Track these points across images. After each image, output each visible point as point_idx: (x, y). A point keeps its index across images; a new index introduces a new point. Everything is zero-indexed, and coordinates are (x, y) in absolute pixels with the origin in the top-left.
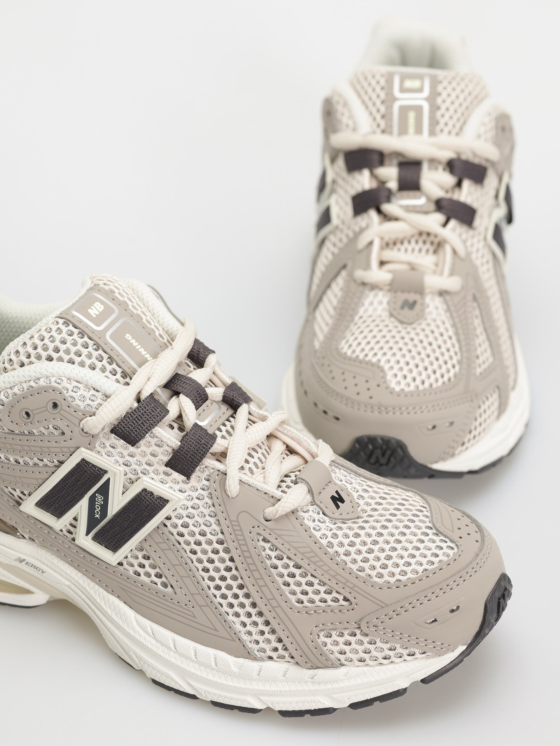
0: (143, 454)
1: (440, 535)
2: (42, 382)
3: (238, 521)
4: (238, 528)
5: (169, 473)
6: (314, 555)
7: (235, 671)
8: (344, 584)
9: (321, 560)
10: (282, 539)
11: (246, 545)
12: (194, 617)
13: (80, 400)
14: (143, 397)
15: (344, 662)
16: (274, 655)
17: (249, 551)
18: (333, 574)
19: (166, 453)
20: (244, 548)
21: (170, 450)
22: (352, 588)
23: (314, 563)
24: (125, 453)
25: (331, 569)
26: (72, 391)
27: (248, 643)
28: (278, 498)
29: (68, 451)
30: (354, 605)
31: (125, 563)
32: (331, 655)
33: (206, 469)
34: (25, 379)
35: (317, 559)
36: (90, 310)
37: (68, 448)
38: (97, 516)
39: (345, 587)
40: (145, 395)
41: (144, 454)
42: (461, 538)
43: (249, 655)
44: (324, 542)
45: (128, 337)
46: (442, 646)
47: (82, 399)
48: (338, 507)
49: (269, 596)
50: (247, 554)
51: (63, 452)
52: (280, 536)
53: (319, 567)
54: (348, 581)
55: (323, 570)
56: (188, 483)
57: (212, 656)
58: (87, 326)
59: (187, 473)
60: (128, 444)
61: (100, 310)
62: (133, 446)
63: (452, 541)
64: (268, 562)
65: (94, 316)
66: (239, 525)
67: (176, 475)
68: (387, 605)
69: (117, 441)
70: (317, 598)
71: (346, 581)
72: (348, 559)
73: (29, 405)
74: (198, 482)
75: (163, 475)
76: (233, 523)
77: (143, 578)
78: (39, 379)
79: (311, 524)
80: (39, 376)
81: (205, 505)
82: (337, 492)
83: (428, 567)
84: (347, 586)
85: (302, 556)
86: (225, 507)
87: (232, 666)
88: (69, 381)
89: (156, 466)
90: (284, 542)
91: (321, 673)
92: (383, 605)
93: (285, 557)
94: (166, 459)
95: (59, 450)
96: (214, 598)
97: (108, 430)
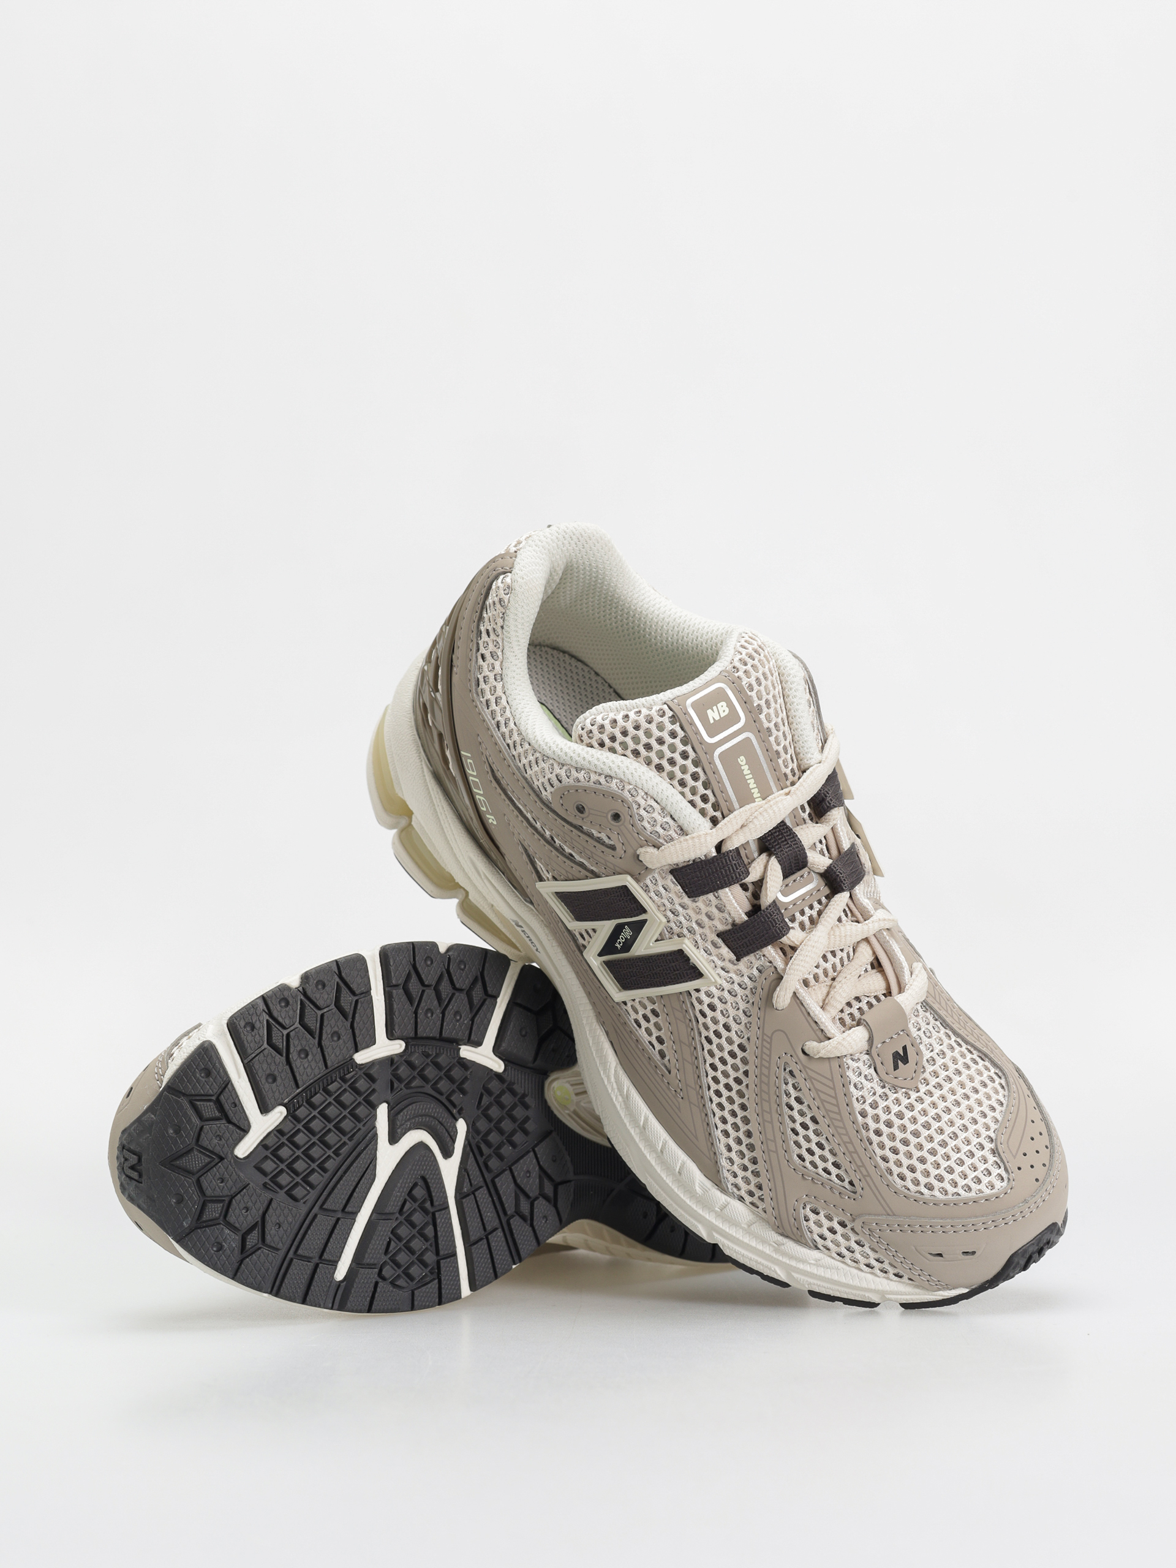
0: (698, 910)
1: (997, 1155)
2: (613, 785)
3: (771, 1038)
4: (768, 1046)
5: (718, 945)
6: (839, 1118)
7: (698, 1191)
8: (858, 1167)
9: (845, 1128)
10: (812, 1083)
11: (769, 1068)
12: (679, 1109)
13: (649, 822)
14: (724, 849)
15: (820, 1246)
16: (748, 1199)
17: (768, 1077)
18: (851, 1149)
19: (724, 921)
20: (765, 1071)
21: (730, 920)
22: (864, 1176)
23: (836, 1127)
24: (677, 901)
25: (851, 1142)
26: (644, 809)
27: (725, 1171)
28: (829, 1035)
29: (612, 867)
30: (857, 1196)
31: (629, 1005)
32: (809, 1233)
33: (762, 958)
34: (595, 770)
35: (840, 1124)
36: (709, 712)
37: (614, 865)
38: (617, 945)
39: (857, 1170)
40: (729, 846)
41: (698, 912)
42: (1019, 1169)
43: (719, 1184)
44: (858, 1107)
45: (742, 760)
46: (937, 1283)
47: (652, 823)
48: (896, 1067)
49: (770, 1136)
50: (765, 1079)
51: (606, 865)
52: (811, 1078)
53: (839, 1134)
54: (864, 1166)
55: (842, 1139)
56: (735, 964)
57: (680, 1161)
58: (697, 733)
59: (739, 954)
60: (684, 894)
61: (723, 715)
62: (689, 897)
63: (1006, 1170)
64: (785, 1098)
65: (712, 721)
66: (770, 1043)
67: (725, 951)
68: (894, 1215)
69: (673, 885)
70: (821, 1164)
71: (861, 1164)
72: (875, 1139)
73: (588, 801)
74: (748, 968)
75: (710, 944)
76: (765, 1037)
77: (642, 1032)
78: (611, 777)
79: (854, 1078)
80: (613, 774)
81: (744, 997)
82: (905, 1048)
83: (962, 1192)
84: (860, 1170)
85: (825, 1114)
86: (765, 1015)
87: (697, 1184)
88: (645, 797)
89: (707, 931)
90: (812, 1088)
91: (790, 1246)
92: (890, 1213)
93: (806, 1104)
94: (721, 928)
95: (603, 861)
96: (710, 1103)
97: (669, 868)
